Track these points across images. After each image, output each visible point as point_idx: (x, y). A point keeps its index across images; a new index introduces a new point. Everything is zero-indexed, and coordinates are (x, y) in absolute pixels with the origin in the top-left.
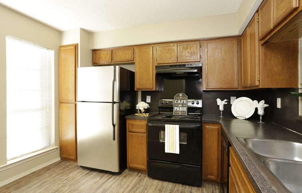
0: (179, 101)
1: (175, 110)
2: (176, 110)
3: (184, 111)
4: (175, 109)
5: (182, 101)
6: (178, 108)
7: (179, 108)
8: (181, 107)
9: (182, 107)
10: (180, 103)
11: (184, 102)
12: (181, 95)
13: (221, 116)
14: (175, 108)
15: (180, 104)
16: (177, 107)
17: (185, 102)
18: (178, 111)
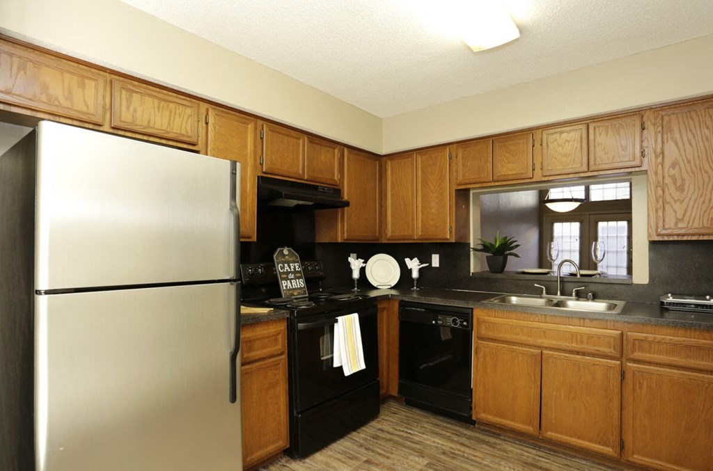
0: (286, 265)
1: (285, 288)
2: (286, 286)
3: (301, 288)
4: (284, 285)
5: (291, 265)
6: (289, 281)
7: (291, 282)
8: (292, 279)
9: (295, 279)
10: (289, 270)
11: (295, 267)
12: (286, 252)
13: (356, 289)
14: (283, 282)
15: (290, 272)
16: (286, 279)
17: (297, 267)
18: (290, 290)
